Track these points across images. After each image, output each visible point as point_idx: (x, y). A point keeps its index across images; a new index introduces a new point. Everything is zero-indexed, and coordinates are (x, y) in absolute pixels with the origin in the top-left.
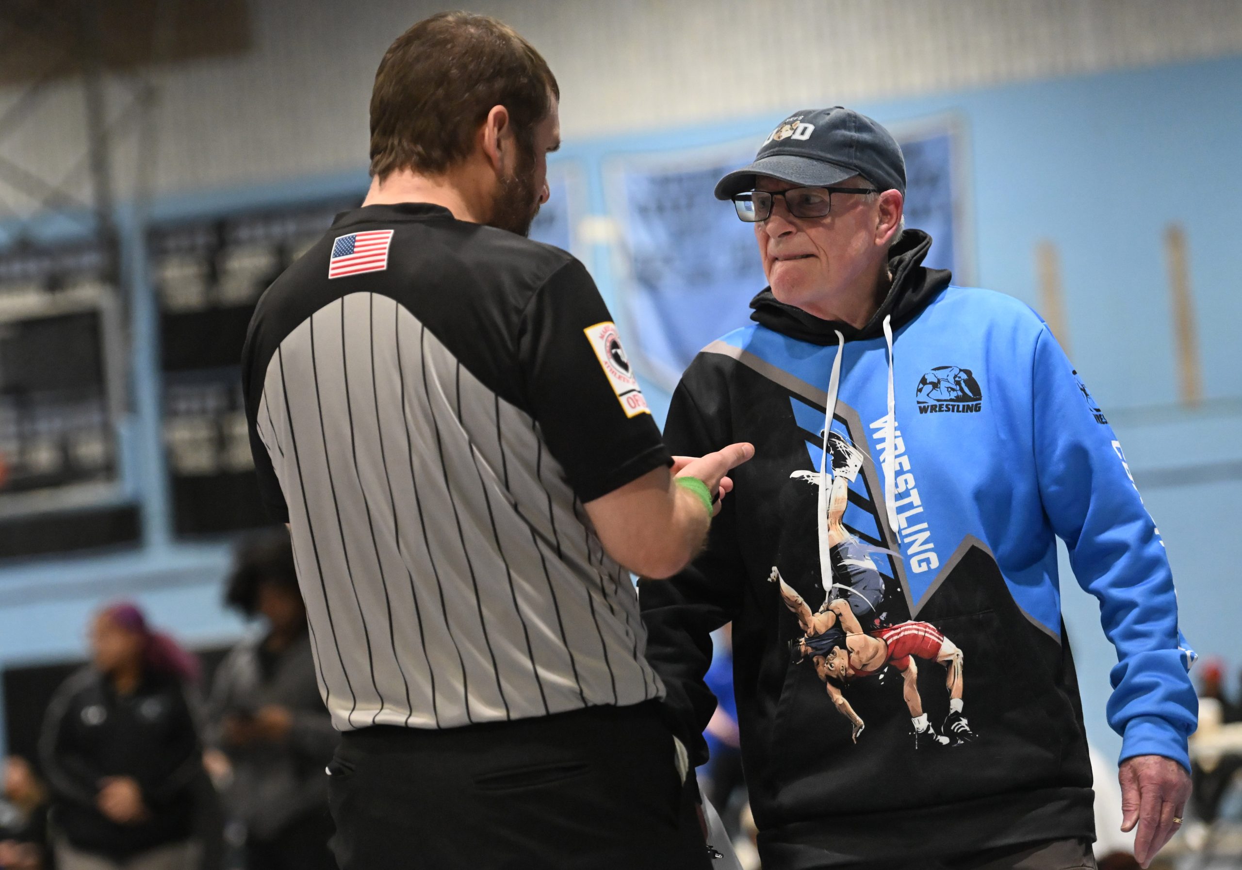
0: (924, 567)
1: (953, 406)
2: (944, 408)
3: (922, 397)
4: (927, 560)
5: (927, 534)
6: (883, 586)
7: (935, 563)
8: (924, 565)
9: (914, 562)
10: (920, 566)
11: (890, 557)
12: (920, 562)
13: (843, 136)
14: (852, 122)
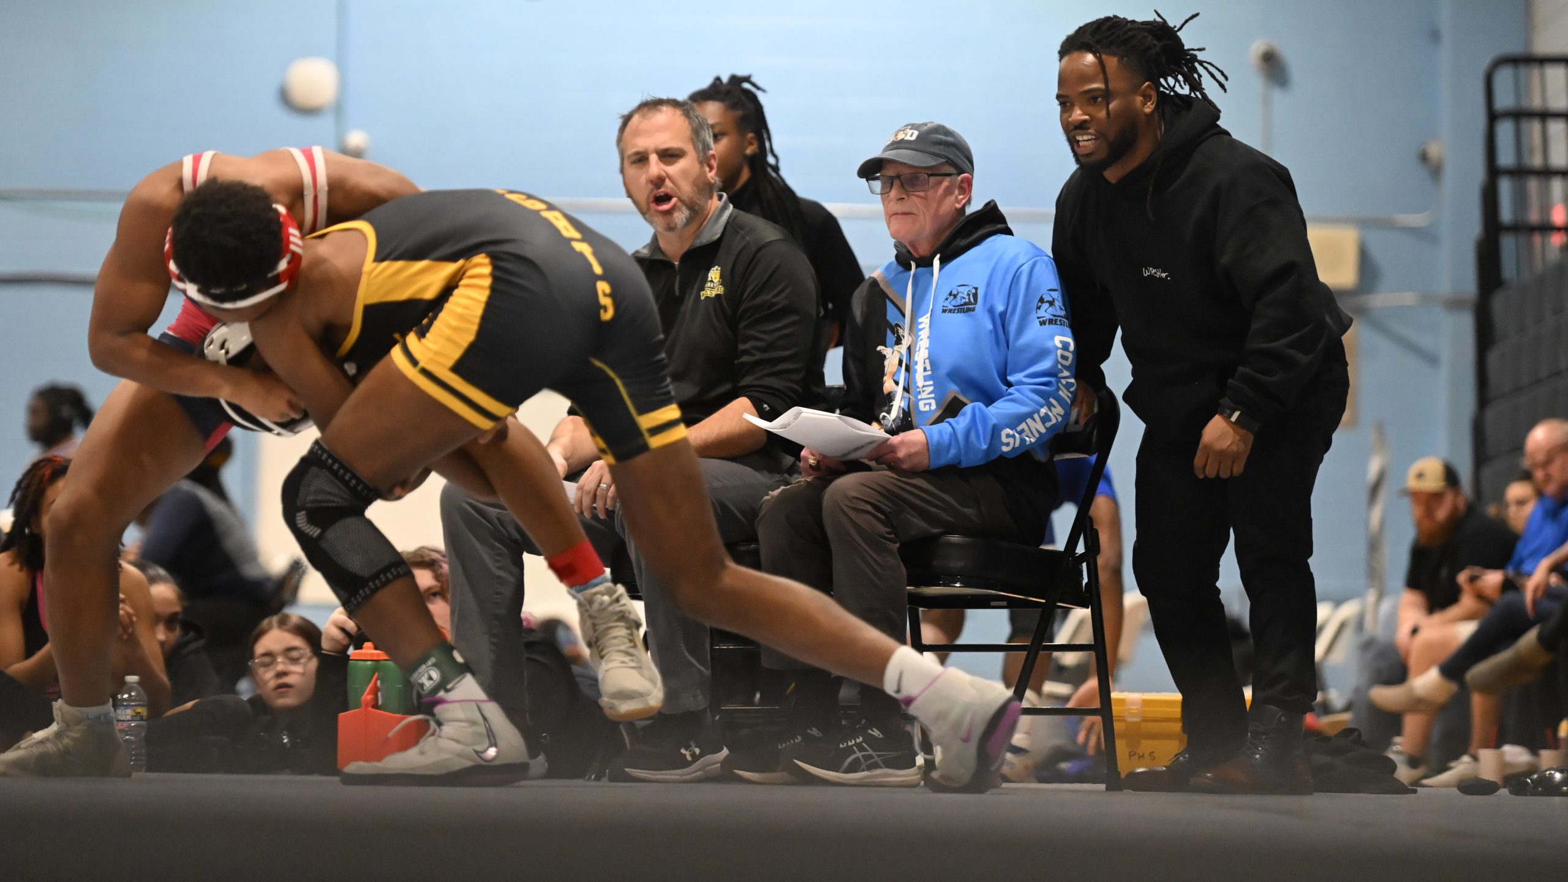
0: (927, 408)
1: (961, 309)
2: (956, 311)
3: (947, 304)
4: (930, 404)
5: (932, 388)
6: (902, 416)
7: (934, 407)
8: (927, 407)
9: (921, 404)
10: (925, 407)
11: (909, 398)
12: (925, 404)
13: (935, 138)
14: (940, 129)
